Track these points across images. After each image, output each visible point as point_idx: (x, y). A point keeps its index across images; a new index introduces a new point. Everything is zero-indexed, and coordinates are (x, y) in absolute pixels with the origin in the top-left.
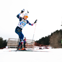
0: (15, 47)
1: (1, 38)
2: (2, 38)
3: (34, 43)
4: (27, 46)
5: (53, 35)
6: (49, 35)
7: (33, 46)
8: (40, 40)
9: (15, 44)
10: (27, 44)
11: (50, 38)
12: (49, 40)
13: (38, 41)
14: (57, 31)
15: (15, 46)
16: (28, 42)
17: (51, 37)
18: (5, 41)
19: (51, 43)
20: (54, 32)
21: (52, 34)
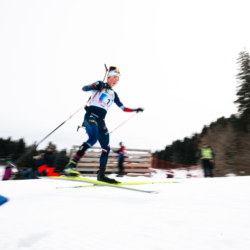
0: (92, 173)
1: (50, 144)
2: (54, 143)
3: (150, 160)
4: (129, 168)
5: (209, 132)
6: (196, 135)
7: (147, 168)
8: (167, 148)
9: (93, 162)
10: (130, 162)
11: (200, 142)
13: (162, 152)
14: (222, 122)
15: (92, 167)
16: (130, 157)
17: (203, 139)
18: (64, 152)
20: (213, 125)
21: (205, 130)
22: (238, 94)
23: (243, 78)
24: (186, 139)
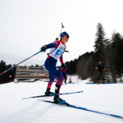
1: (2, 61)
5: (82, 59)
11: (77, 63)
12: (76, 67)
14: (87, 54)
17: (79, 62)
19: (79, 70)
20: (83, 55)
21: (80, 57)
22: (95, 43)
23: (98, 35)
24: (71, 61)
